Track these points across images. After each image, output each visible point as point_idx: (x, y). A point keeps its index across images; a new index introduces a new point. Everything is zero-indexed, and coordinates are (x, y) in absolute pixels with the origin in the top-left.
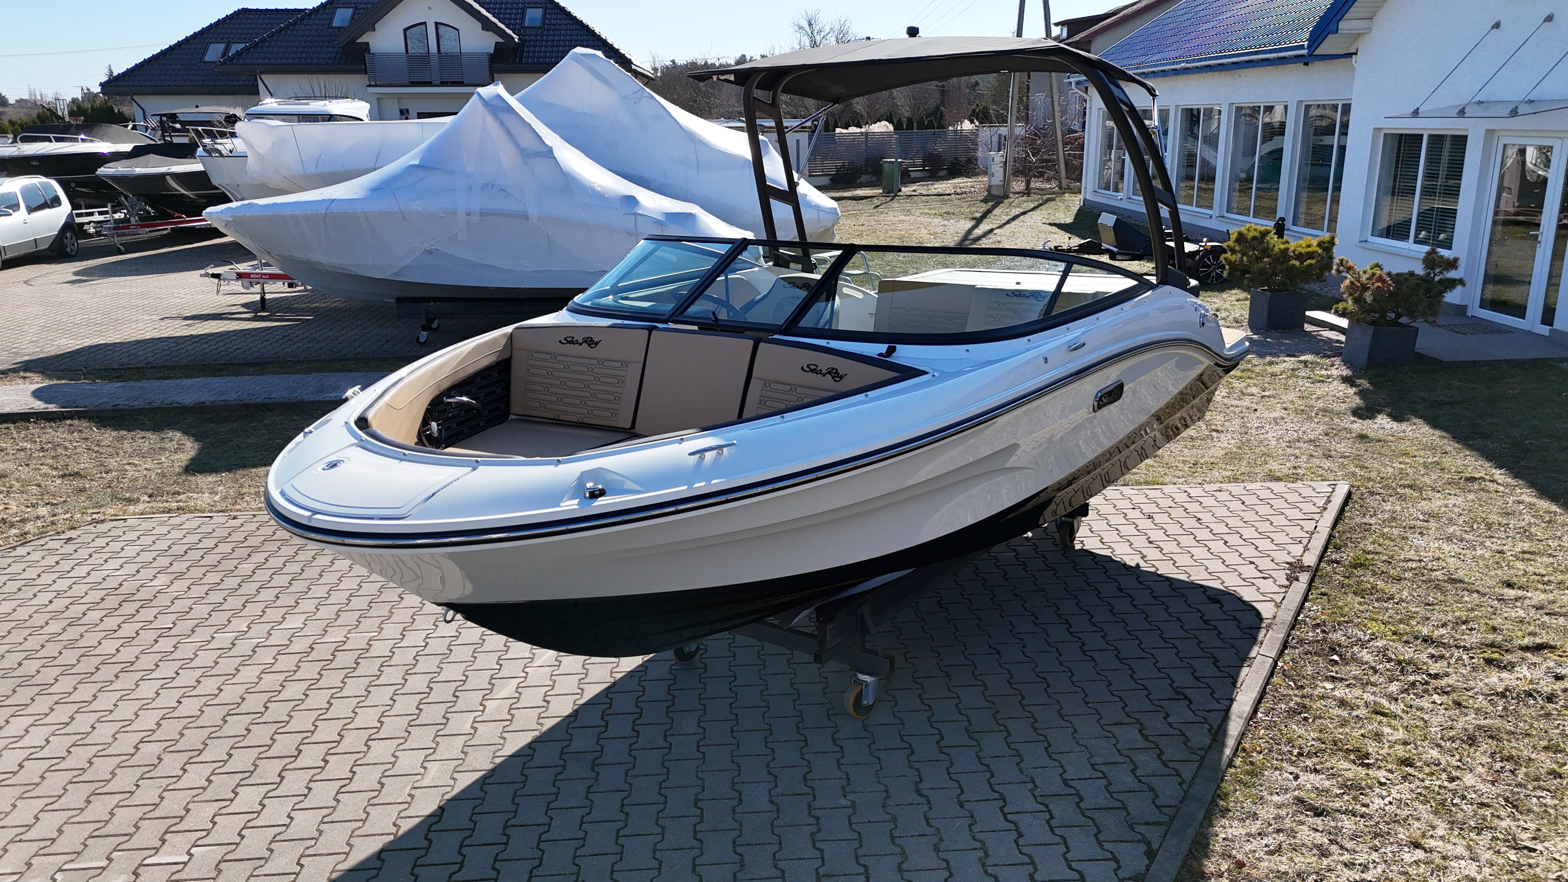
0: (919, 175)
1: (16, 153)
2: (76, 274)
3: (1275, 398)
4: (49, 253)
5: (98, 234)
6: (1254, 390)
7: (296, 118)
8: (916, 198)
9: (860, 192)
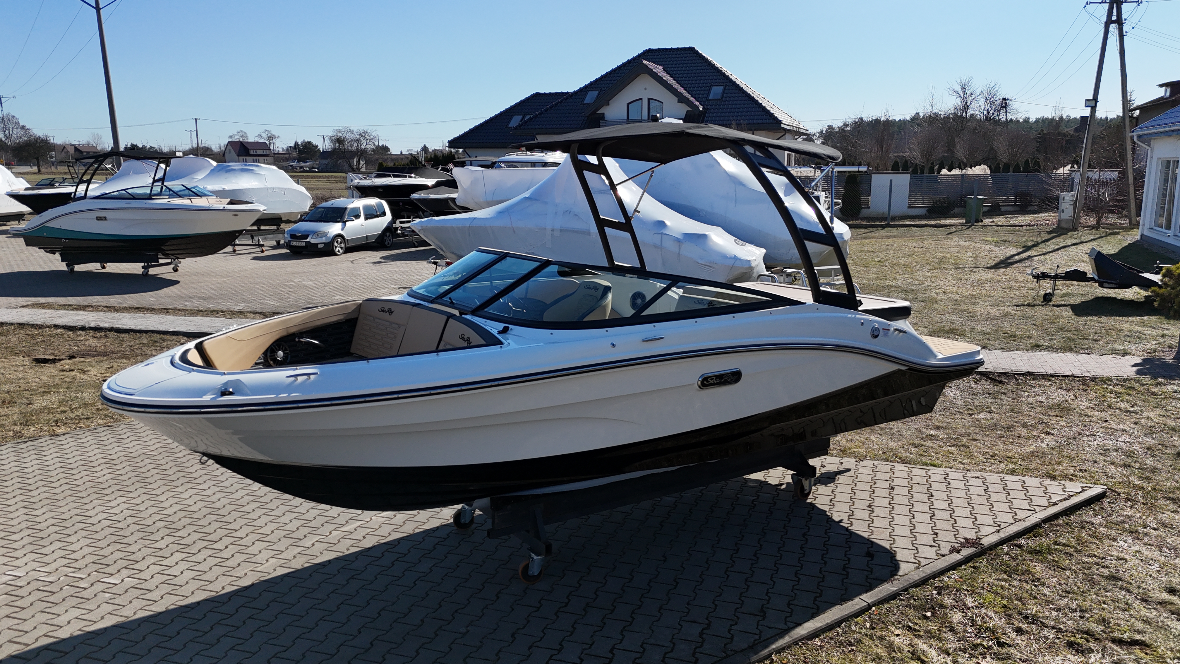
0: (1009, 209)
1: (370, 184)
2: (382, 258)
3: (1137, 413)
4: (375, 244)
5: (403, 235)
6: (1122, 406)
7: (530, 164)
8: (990, 227)
9: (947, 222)
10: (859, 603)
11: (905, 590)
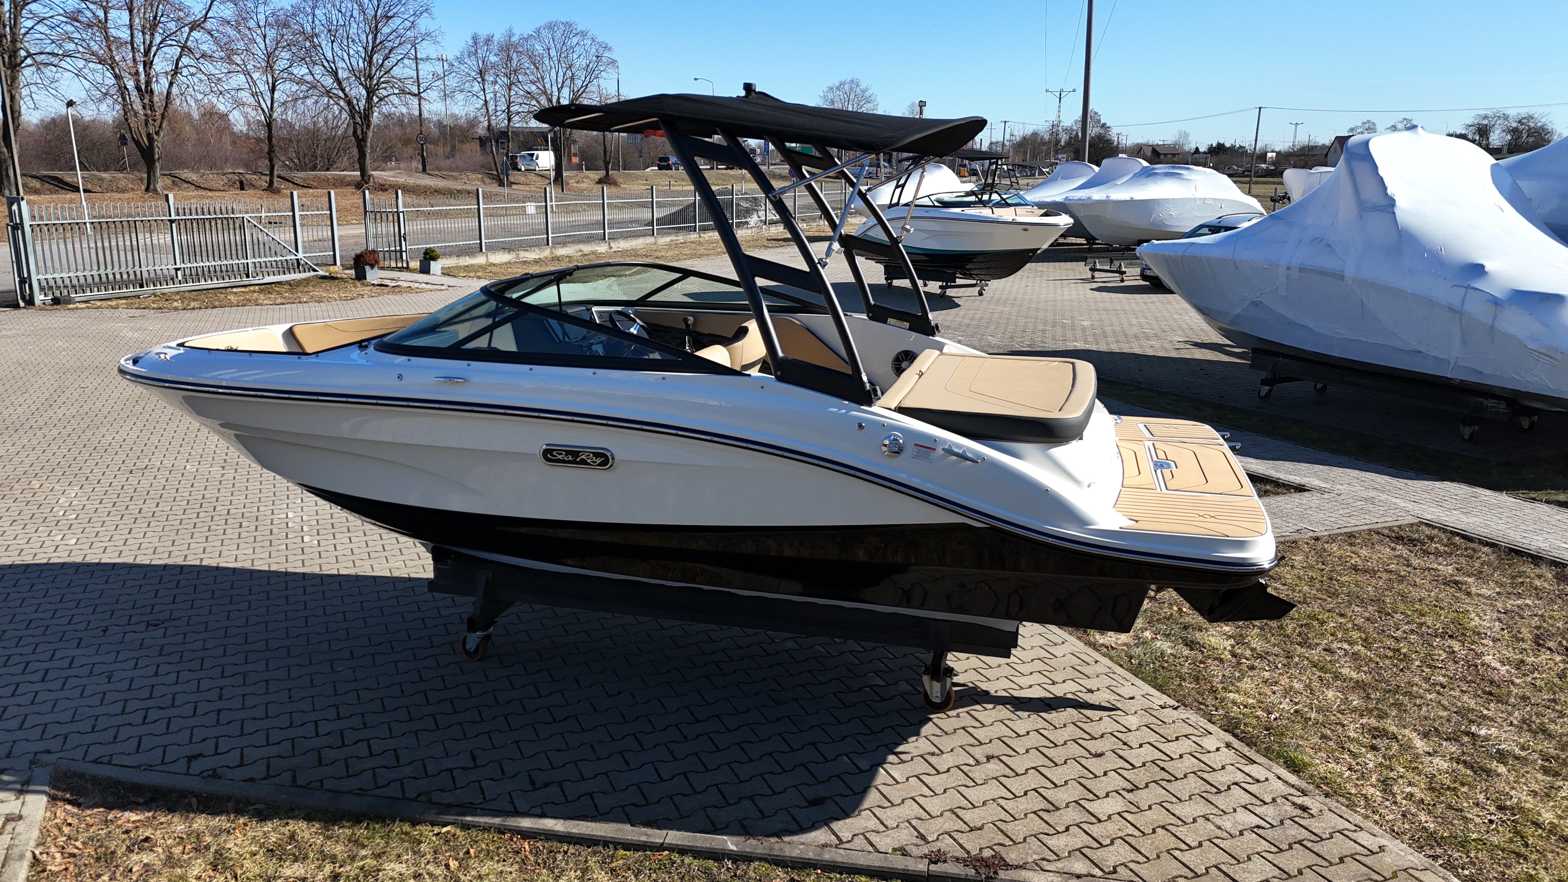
10: (656, 836)
11: (748, 859)
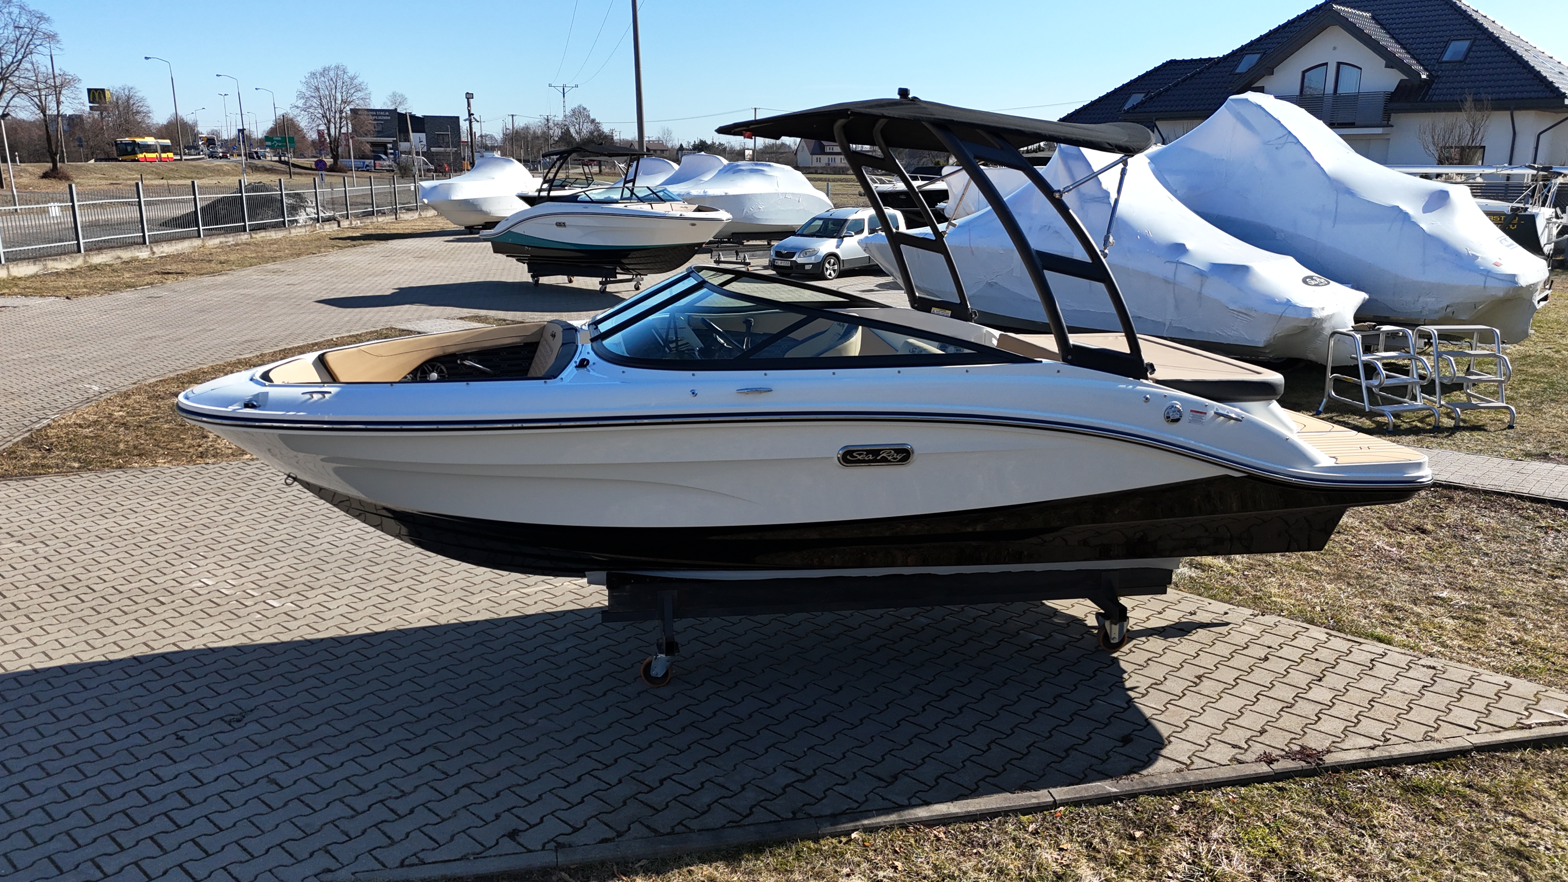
1: (887, 189)
2: (878, 285)
10: (1043, 796)
11: (1133, 796)
